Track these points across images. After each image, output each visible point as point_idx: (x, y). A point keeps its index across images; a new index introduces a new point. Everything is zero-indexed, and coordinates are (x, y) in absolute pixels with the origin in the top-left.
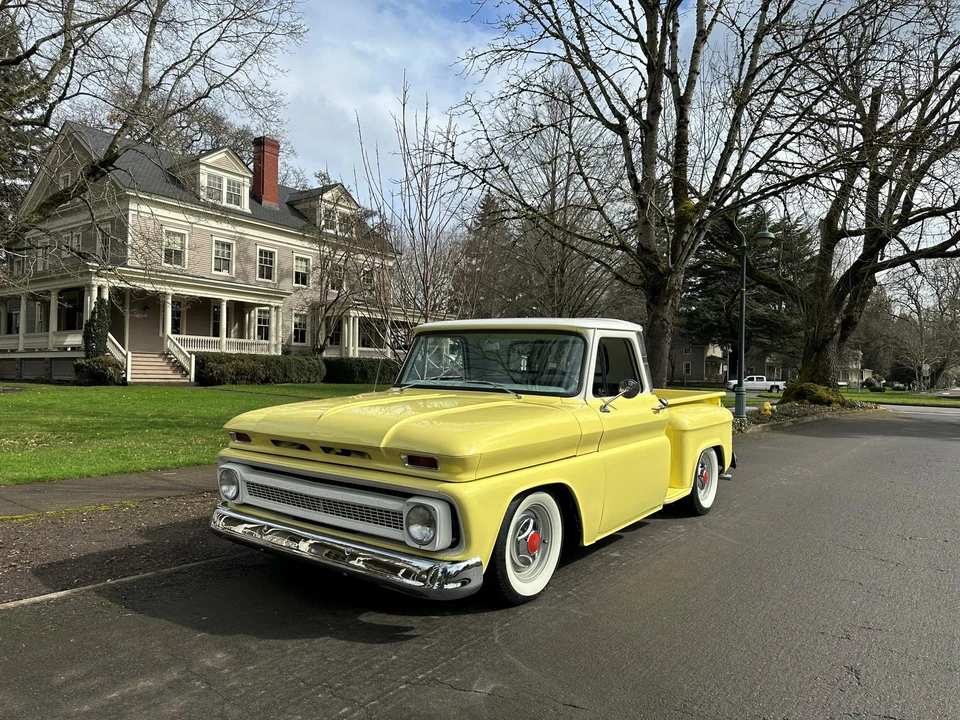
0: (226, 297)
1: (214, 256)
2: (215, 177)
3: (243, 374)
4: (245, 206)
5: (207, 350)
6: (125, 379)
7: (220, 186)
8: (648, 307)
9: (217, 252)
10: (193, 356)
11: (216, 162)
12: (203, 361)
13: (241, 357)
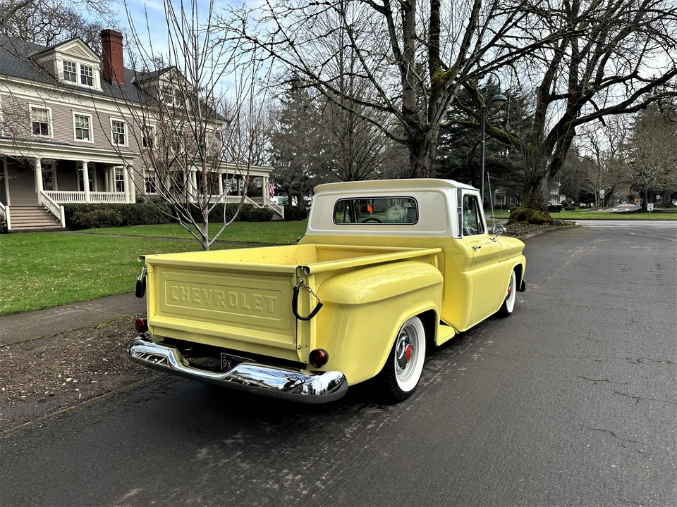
0: (86, 159)
1: (75, 127)
2: (69, 63)
3: (104, 220)
4: (97, 85)
5: (74, 202)
6: (7, 228)
7: (75, 70)
8: (411, 158)
9: (77, 124)
10: (63, 208)
11: (69, 50)
12: (71, 210)
13: (103, 206)
